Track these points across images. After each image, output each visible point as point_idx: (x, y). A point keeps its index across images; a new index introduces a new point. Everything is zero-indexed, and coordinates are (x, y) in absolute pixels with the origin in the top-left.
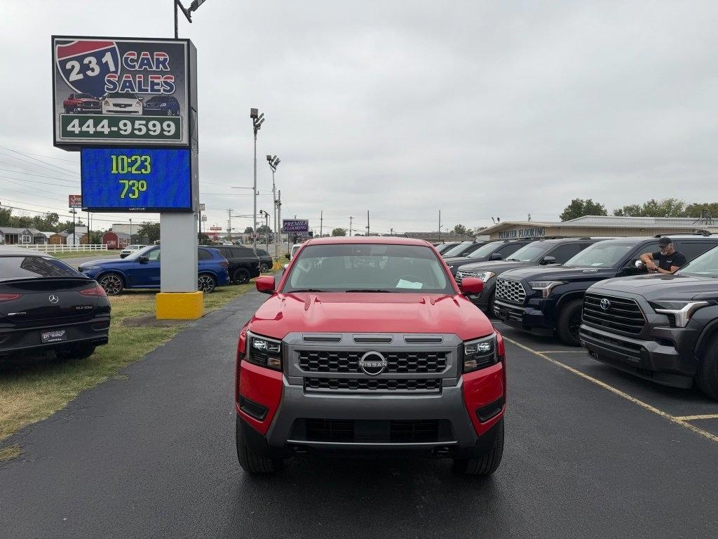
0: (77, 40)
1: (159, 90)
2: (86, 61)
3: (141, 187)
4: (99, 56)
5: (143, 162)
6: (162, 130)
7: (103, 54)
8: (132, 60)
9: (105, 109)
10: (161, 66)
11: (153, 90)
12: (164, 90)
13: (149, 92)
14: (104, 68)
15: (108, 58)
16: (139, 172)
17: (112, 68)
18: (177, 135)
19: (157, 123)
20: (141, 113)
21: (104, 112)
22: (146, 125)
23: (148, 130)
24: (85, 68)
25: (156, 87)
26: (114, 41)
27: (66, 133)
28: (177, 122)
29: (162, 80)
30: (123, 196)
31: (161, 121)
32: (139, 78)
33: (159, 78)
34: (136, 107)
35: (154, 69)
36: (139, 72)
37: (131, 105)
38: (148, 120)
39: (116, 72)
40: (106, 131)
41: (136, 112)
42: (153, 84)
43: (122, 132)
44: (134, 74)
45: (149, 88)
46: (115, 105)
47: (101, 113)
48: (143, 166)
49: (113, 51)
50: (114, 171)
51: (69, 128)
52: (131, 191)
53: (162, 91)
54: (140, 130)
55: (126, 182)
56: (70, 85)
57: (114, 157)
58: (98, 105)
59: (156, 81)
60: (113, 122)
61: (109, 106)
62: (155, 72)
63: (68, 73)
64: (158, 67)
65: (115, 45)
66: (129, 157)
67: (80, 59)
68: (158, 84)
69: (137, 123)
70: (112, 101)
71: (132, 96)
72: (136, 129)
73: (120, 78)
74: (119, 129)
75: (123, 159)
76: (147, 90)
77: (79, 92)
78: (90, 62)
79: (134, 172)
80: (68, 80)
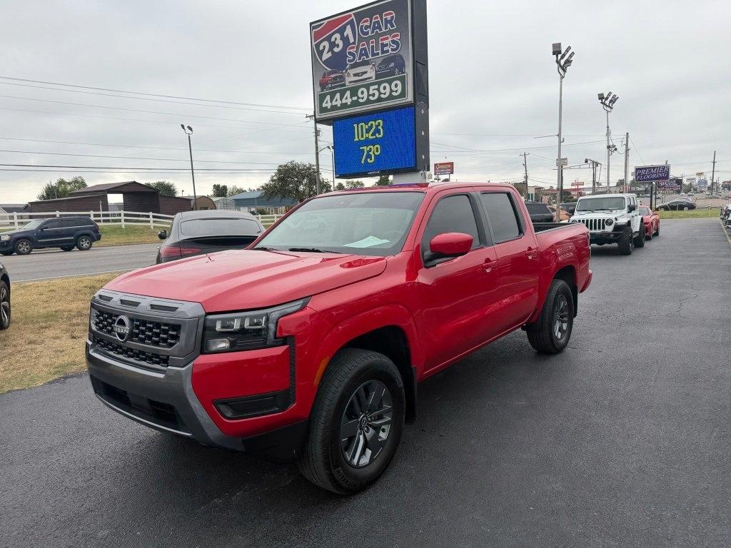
0: (326, 21)
1: (388, 51)
2: (333, 40)
3: (375, 150)
4: (342, 31)
5: (377, 126)
6: (391, 91)
7: (344, 28)
8: (367, 27)
9: (348, 80)
10: (389, 25)
11: (383, 52)
12: (393, 50)
13: (380, 55)
14: (345, 40)
15: (348, 31)
16: (374, 137)
17: (352, 40)
18: (403, 94)
19: (387, 85)
20: (374, 78)
21: (347, 84)
22: (378, 89)
23: (380, 93)
24: (333, 45)
25: (385, 49)
26: (352, 13)
27: (323, 110)
28: (403, 80)
29: (390, 39)
30: (363, 162)
31: (390, 82)
32: (372, 43)
33: (387, 38)
34: (370, 72)
35: (384, 30)
36: (371, 37)
37: (366, 72)
38: (379, 84)
39: (354, 43)
40: (349, 101)
41: (370, 78)
42: (384, 46)
43: (361, 101)
44: (367, 40)
45: (380, 51)
46: (355, 75)
47: (344, 85)
48: (377, 131)
49: (351, 23)
50: (356, 139)
51: (324, 105)
52: (369, 156)
53: (390, 52)
54: (373, 95)
55: (365, 148)
56: (323, 65)
57: (355, 125)
58: (342, 78)
59: (385, 42)
60: (354, 92)
61: (350, 79)
62: (385, 33)
63: (321, 53)
64: (386, 28)
65: (353, 17)
66: (366, 124)
67: (328, 39)
68: (387, 45)
69: (372, 88)
70: (352, 72)
71: (365, 63)
72: (370, 95)
73: (358, 47)
74: (359, 98)
75: (362, 126)
76: (378, 54)
77: (329, 70)
78: (336, 39)
79: (371, 137)
80: (321, 59)
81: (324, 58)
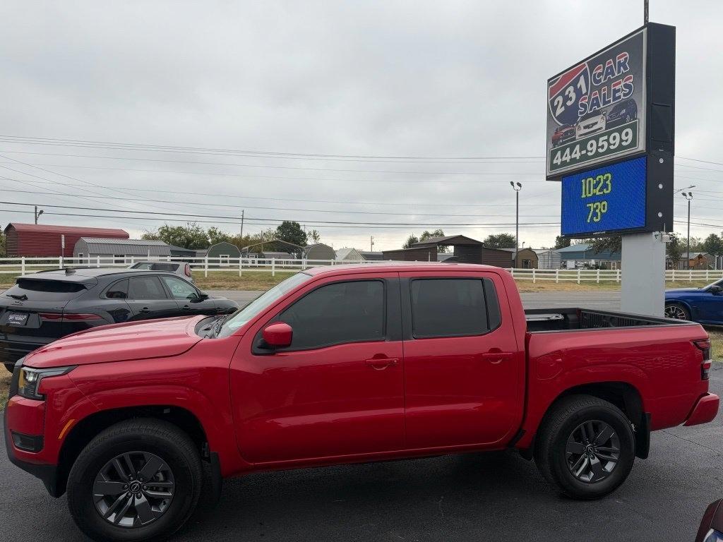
0: (561, 76)
1: (620, 97)
2: (567, 93)
3: (602, 207)
4: (575, 83)
5: (605, 181)
6: (621, 141)
7: (577, 80)
8: (600, 74)
9: (578, 133)
10: (622, 68)
11: (615, 99)
12: (625, 95)
13: (612, 103)
14: (578, 92)
15: (582, 82)
16: (602, 193)
17: (584, 91)
18: (634, 143)
19: (617, 134)
20: (604, 128)
21: (577, 137)
22: (607, 140)
23: (609, 144)
24: (567, 98)
25: (617, 95)
26: (585, 62)
27: (553, 166)
28: (634, 128)
29: (623, 84)
30: (589, 221)
31: (620, 132)
32: (604, 90)
33: (620, 83)
34: (600, 122)
35: (616, 75)
36: (604, 85)
37: (596, 123)
38: (609, 134)
39: (586, 94)
40: (578, 156)
41: (600, 129)
42: (616, 91)
43: (589, 154)
44: (599, 89)
45: (611, 99)
46: (585, 127)
47: (574, 139)
48: (605, 186)
49: (585, 73)
50: (583, 196)
51: (555, 162)
52: (595, 214)
53: (622, 97)
54: (602, 147)
55: (591, 205)
56: (555, 119)
57: (583, 181)
58: (573, 132)
59: (617, 88)
60: (583, 145)
61: (580, 131)
62: (618, 78)
63: (555, 109)
64: (619, 72)
65: (587, 66)
66: (594, 179)
67: (562, 93)
68: (619, 90)
69: (601, 139)
70: (582, 124)
71: (596, 113)
73: (590, 98)
74: (587, 151)
75: (590, 182)
76: (610, 101)
77: (561, 125)
78: (569, 92)
79: (598, 193)
80: (555, 114)
81: (558, 114)
